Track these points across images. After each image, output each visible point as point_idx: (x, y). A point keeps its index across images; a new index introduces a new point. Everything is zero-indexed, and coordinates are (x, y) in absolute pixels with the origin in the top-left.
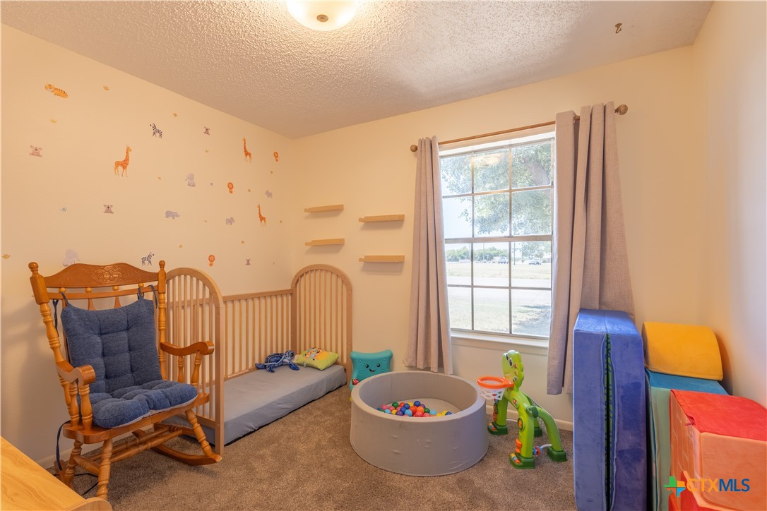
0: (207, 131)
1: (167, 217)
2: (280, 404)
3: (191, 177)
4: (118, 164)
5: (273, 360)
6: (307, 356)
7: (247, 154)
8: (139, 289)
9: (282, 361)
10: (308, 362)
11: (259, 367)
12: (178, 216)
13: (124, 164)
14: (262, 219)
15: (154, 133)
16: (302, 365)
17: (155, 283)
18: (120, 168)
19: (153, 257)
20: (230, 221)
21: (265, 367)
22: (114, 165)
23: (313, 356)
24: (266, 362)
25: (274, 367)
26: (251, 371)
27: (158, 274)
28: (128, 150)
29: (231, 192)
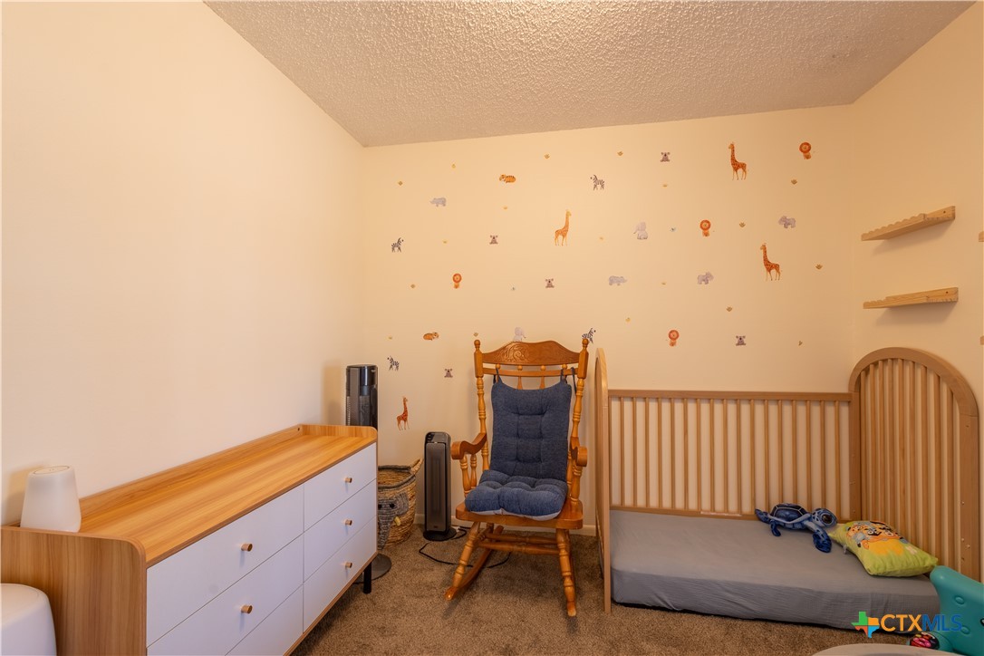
0: (665, 158)
1: (611, 284)
2: (728, 591)
3: (642, 227)
4: (558, 233)
5: (782, 513)
6: (851, 533)
7: (737, 166)
8: (562, 370)
9: (801, 523)
10: (851, 547)
11: (760, 516)
12: (624, 281)
13: (563, 232)
14: (770, 266)
15: (595, 186)
16: (840, 545)
17: (576, 366)
18: (560, 237)
19: (594, 334)
20: (706, 279)
21: (767, 521)
22: (554, 235)
23: (860, 536)
24: (772, 515)
25: (784, 527)
26: (745, 517)
27: (578, 354)
28: (568, 215)
29: (706, 235)
